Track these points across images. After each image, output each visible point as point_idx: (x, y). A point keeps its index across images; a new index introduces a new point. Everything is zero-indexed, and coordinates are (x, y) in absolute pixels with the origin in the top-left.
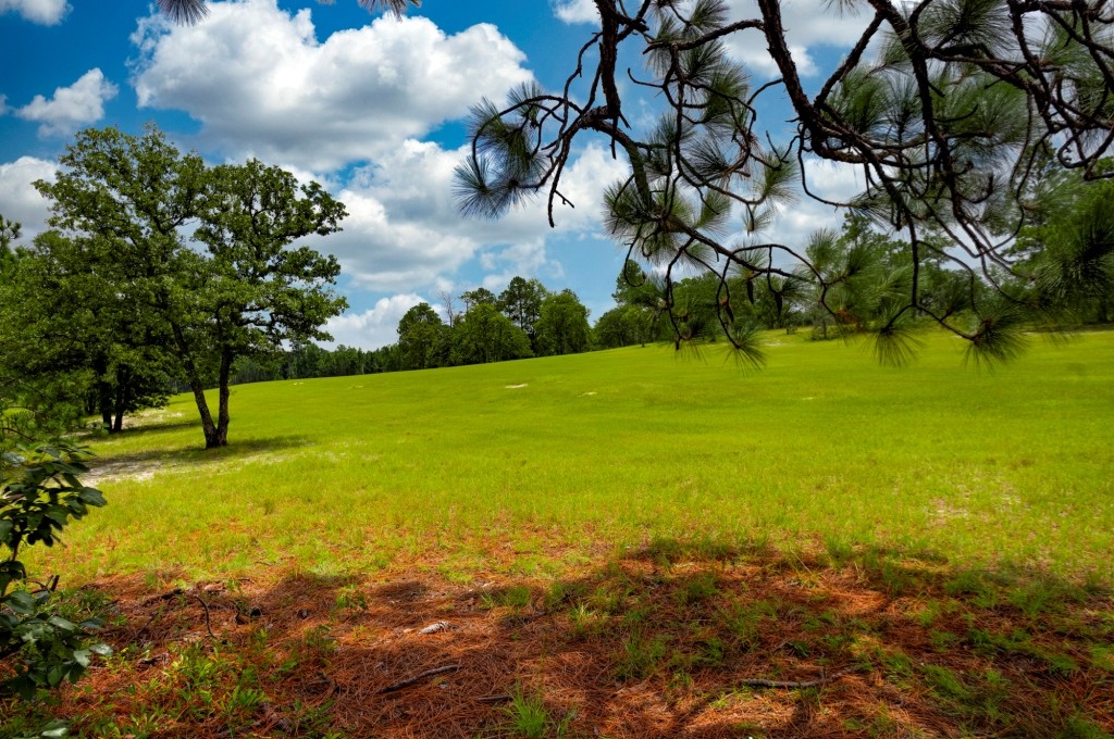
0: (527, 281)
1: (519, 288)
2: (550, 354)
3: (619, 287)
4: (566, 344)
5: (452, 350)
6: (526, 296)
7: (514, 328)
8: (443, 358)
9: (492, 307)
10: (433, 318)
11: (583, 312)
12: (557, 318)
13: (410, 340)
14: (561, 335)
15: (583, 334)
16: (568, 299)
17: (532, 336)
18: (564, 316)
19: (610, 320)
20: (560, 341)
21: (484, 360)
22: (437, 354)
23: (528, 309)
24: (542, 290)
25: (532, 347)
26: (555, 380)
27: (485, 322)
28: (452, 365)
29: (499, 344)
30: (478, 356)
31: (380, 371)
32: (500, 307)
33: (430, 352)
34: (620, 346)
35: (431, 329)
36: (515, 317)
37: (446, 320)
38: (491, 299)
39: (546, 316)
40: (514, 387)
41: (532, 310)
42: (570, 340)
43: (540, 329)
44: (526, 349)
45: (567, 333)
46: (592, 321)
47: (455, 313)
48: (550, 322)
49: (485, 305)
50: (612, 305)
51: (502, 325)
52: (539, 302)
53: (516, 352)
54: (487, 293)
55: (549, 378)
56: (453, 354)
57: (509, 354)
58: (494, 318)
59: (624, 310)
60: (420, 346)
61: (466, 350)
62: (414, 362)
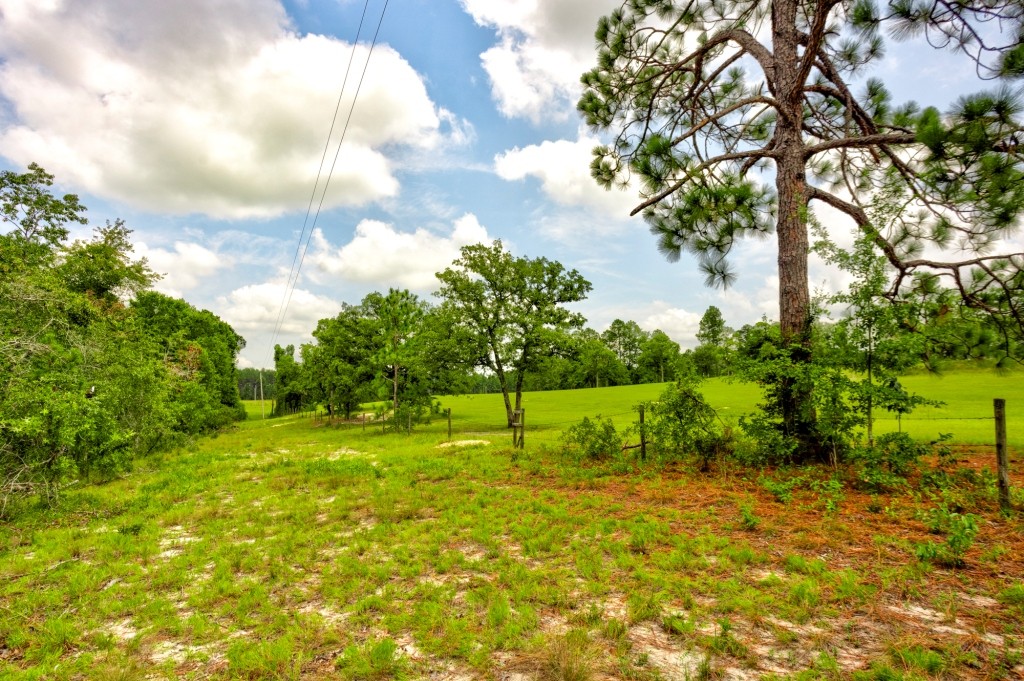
0: (626, 322)
1: (619, 328)
3: (702, 329)
4: (660, 374)
6: (624, 335)
7: (618, 361)
9: (596, 342)
14: (659, 367)
16: (660, 337)
17: (630, 368)
18: (660, 351)
20: (655, 372)
24: (638, 329)
25: (630, 376)
27: (596, 355)
28: (568, 388)
29: (607, 373)
30: (590, 382)
32: (602, 343)
38: (596, 337)
41: (629, 346)
42: (664, 372)
44: (625, 378)
45: (664, 366)
49: (590, 340)
51: (608, 358)
53: (618, 380)
54: (593, 332)
56: (570, 379)
57: (613, 380)
59: (706, 348)
61: (580, 376)
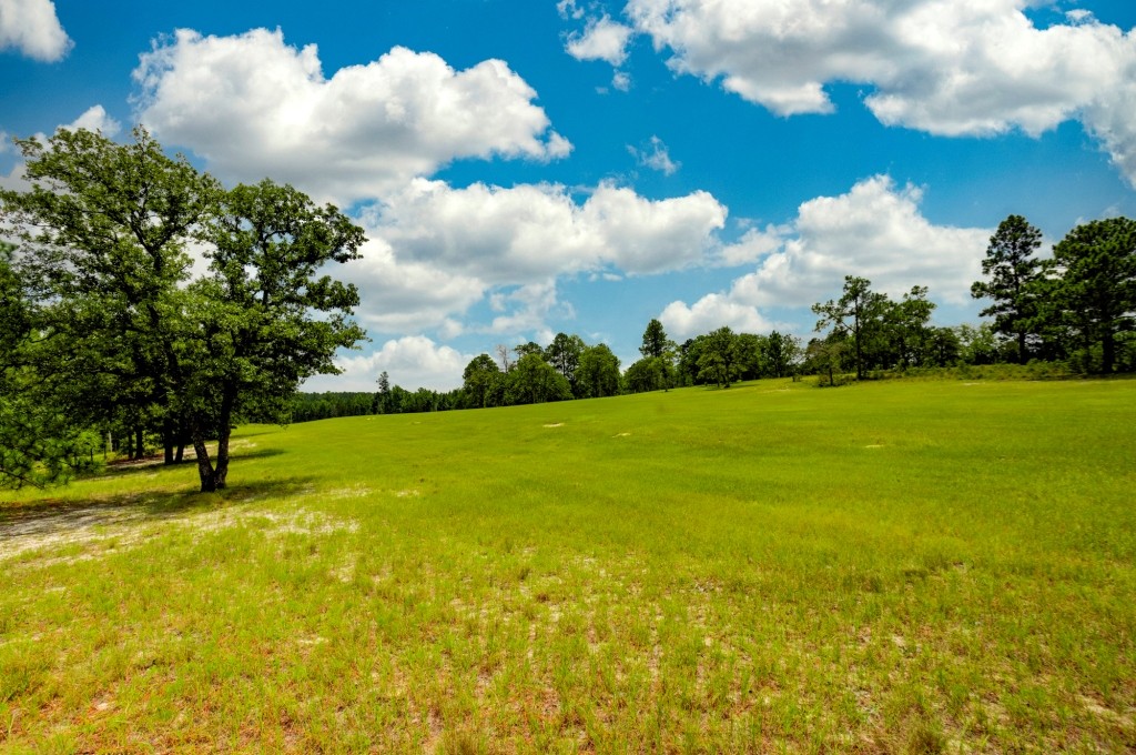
0: (569, 336)
1: (562, 342)
2: (588, 397)
3: (645, 343)
4: (600, 388)
5: (506, 393)
6: (567, 349)
7: (557, 375)
8: (498, 400)
9: (540, 357)
10: (492, 367)
11: (616, 363)
12: (593, 366)
13: (473, 384)
14: (597, 381)
15: (615, 380)
16: (602, 350)
17: (572, 382)
18: (599, 365)
19: (637, 369)
20: (595, 386)
21: (531, 402)
22: (493, 396)
23: (570, 359)
24: (581, 344)
25: (573, 391)
26: (590, 420)
27: (533, 369)
28: (506, 405)
29: (544, 389)
30: (526, 398)
31: (449, 409)
32: (546, 358)
33: (488, 393)
34: (646, 390)
35: (490, 375)
36: (558, 367)
37: (502, 368)
38: (540, 351)
39: (584, 365)
40: (551, 426)
41: (573, 360)
42: (604, 386)
43: (579, 376)
44: (567, 393)
45: (602, 380)
46: (623, 370)
47: (510, 362)
48: (587, 370)
49: (534, 355)
50: (640, 357)
51: (547, 373)
52: (578, 354)
53: (559, 395)
54: (537, 346)
55: (585, 418)
56: (506, 395)
57: (553, 396)
58: (540, 367)
59: (649, 361)
60: (481, 389)
61: (516, 392)
62: (475, 402)
